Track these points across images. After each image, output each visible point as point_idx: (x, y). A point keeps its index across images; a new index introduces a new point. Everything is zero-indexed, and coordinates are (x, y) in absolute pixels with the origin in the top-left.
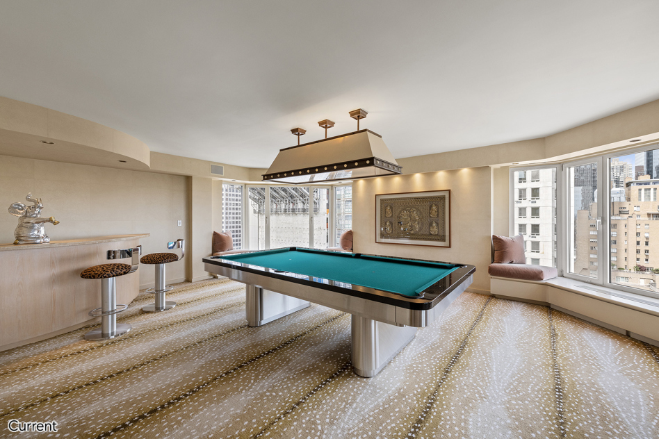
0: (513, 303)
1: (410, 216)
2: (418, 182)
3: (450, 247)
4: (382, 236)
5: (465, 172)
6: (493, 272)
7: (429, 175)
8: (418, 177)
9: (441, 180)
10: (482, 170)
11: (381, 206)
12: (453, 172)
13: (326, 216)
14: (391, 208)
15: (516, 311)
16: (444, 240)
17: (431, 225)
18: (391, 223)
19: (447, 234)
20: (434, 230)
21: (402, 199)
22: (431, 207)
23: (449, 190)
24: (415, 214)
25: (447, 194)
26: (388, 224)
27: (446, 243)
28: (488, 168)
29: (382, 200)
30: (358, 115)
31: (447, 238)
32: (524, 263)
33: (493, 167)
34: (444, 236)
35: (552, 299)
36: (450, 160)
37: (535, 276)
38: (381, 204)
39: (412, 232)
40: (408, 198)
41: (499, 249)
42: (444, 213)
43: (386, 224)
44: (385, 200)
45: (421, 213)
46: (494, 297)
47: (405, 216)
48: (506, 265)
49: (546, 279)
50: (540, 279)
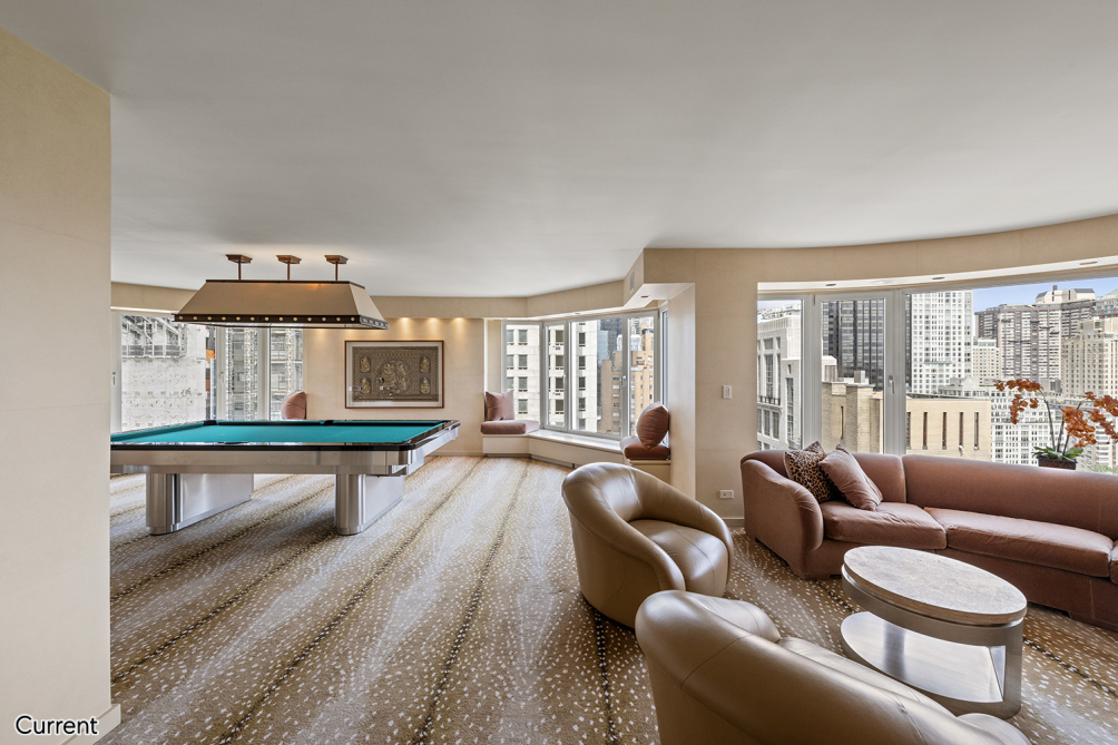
0: (502, 460)
1: (395, 371)
2: (405, 329)
3: (443, 407)
4: (356, 399)
5: (459, 322)
6: (486, 430)
7: (419, 321)
8: (405, 322)
9: (433, 327)
10: (475, 322)
11: (354, 357)
12: (446, 320)
13: (204, 365)
14: (369, 360)
15: (503, 465)
16: (436, 400)
17: (421, 381)
18: (369, 380)
19: (440, 393)
20: (426, 388)
21: (384, 348)
22: (422, 359)
23: (443, 342)
24: (401, 369)
25: (439, 345)
26: (364, 381)
27: (439, 403)
28: (482, 320)
29: (354, 349)
30: (336, 260)
31: (440, 398)
32: (512, 419)
33: (486, 319)
34: (437, 395)
35: (534, 450)
36: (445, 307)
37: (518, 430)
38: (354, 354)
39: (398, 392)
40: (393, 348)
41: (491, 406)
42: (436, 368)
43: (361, 382)
44: (361, 348)
45: (409, 367)
46: (486, 456)
47: (389, 370)
48: (497, 422)
49: (529, 432)
50: (524, 432)
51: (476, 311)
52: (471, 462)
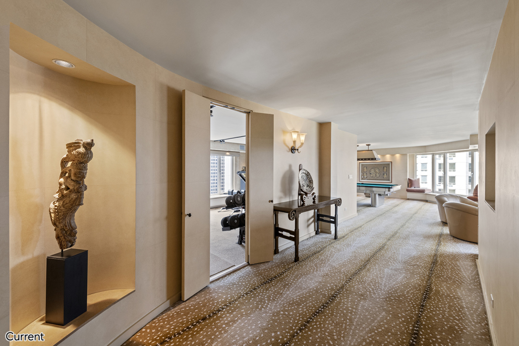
0: (415, 201)
1: (375, 171)
3: (392, 182)
4: (362, 178)
5: (398, 156)
6: (408, 191)
7: (384, 156)
9: (388, 158)
10: (404, 155)
11: (362, 167)
12: (393, 155)
14: (367, 168)
17: (384, 174)
18: (367, 174)
20: (385, 176)
21: (371, 164)
22: (384, 168)
24: (377, 170)
25: (390, 163)
26: (365, 174)
27: (390, 181)
28: (406, 155)
29: (362, 164)
31: (390, 179)
32: (419, 187)
33: (408, 154)
35: (428, 199)
36: (393, 152)
37: (422, 191)
39: (376, 178)
40: (374, 164)
41: (410, 183)
42: (389, 170)
44: (364, 165)
45: (380, 170)
46: (408, 199)
47: (372, 171)
48: (413, 188)
49: (426, 192)
50: (424, 192)
51: (404, 152)
52: (402, 201)
